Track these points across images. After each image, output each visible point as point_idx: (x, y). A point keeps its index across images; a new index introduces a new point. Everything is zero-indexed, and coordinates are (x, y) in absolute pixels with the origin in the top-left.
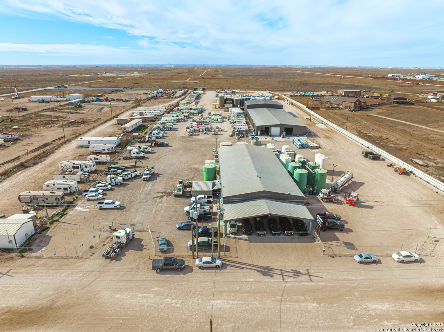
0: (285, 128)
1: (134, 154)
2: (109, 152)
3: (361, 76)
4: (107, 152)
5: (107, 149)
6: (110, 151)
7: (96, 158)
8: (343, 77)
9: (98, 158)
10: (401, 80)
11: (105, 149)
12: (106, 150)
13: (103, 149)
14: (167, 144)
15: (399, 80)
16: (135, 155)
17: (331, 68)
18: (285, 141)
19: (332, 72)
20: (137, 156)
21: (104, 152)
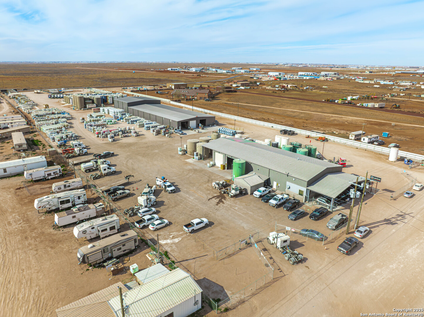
0: (200, 120)
1: (105, 170)
2: (57, 176)
3: (145, 70)
4: (54, 176)
5: (54, 173)
6: (58, 174)
7: (67, 185)
8: (134, 72)
9: (70, 185)
10: (183, 73)
11: (50, 174)
12: (52, 174)
13: (48, 174)
14: (113, 154)
15: (181, 73)
16: (106, 172)
17: (103, 63)
18: (208, 132)
19: (116, 68)
20: (109, 171)
21: (50, 177)
